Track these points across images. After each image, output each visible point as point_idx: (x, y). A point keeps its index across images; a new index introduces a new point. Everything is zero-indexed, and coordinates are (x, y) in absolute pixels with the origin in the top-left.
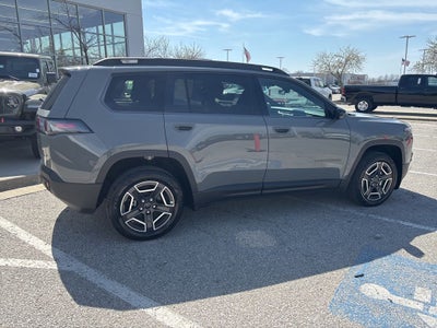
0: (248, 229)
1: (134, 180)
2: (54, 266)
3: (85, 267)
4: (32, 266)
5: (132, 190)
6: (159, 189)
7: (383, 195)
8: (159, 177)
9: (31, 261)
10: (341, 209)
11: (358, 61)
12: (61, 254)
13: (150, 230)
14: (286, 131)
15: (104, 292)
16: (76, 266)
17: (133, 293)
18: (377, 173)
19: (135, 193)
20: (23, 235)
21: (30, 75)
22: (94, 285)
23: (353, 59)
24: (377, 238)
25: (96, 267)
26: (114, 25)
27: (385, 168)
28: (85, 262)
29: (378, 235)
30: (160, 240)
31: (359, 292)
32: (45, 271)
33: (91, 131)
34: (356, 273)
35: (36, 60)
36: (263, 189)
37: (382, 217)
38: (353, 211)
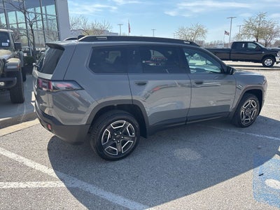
0: (179, 147)
1: (110, 121)
2: (63, 185)
3: (84, 184)
4: (46, 186)
5: (109, 127)
6: (126, 125)
7: (251, 120)
8: (125, 117)
9: (43, 183)
10: (229, 130)
11: (203, 33)
12: (63, 175)
13: (120, 153)
14: (201, 83)
15: (106, 200)
16: (78, 184)
17: (126, 200)
18: (248, 107)
19: (111, 129)
20: (29, 163)
21: (3, 44)
22: (98, 197)
23: (200, 31)
24: (259, 148)
25: (92, 183)
26: (47, 7)
27: (253, 104)
28: (82, 179)
29: (260, 146)
30: (127, 159)
31: (265, 185)
32: (58, 189)
33: (82, 89)
34: (258, 173)
35: (6, 34)
36: (187, 121)
37: (255, 134)
38: (236, 131)
